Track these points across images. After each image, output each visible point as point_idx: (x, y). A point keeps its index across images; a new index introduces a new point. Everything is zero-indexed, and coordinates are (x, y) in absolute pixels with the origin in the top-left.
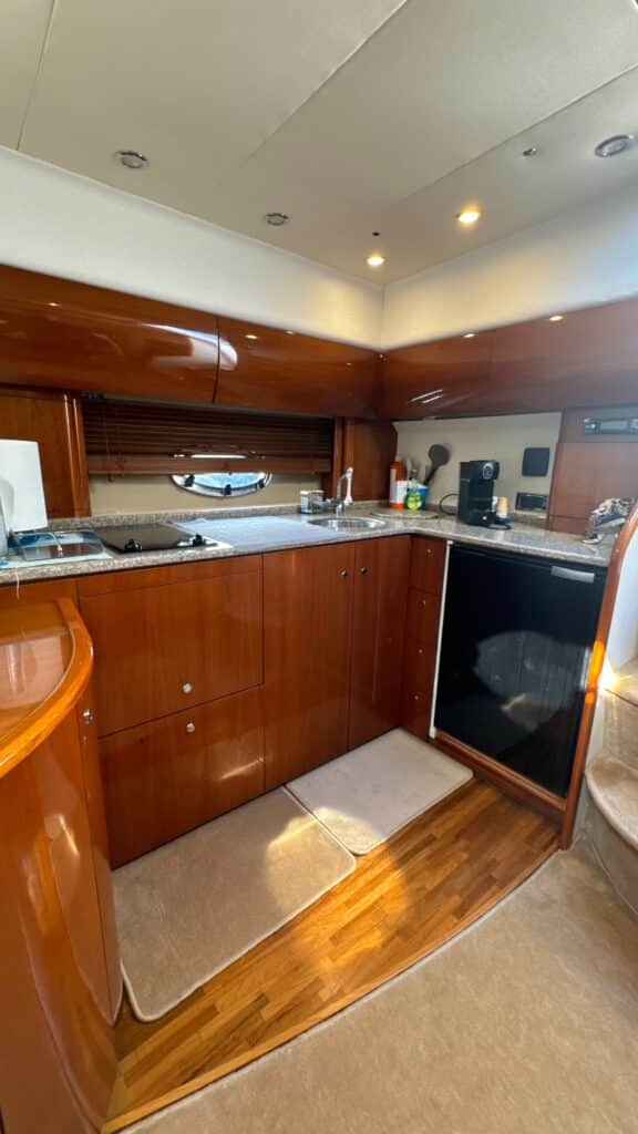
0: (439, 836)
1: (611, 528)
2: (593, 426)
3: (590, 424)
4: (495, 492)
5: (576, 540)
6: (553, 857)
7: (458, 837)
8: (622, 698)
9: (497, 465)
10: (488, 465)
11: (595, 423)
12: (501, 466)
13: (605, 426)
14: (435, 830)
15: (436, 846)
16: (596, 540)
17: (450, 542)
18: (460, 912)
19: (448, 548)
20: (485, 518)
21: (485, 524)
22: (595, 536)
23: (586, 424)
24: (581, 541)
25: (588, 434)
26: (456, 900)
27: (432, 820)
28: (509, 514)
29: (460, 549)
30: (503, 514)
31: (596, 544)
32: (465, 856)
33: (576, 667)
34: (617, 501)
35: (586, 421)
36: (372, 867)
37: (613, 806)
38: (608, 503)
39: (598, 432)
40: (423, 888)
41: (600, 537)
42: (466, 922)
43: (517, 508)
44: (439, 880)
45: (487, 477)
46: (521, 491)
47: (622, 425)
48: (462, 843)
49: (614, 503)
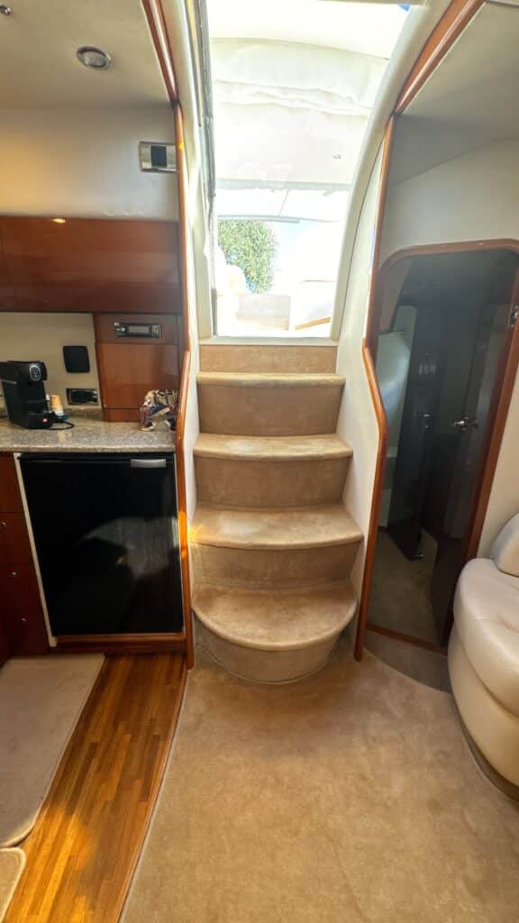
0: (99, 739)
1: (160, 416)
2: (123, 329)
3: (120, 327)
4: (46, 391)
5: (135, 428)
6: (188, 679)
7: (115, 725)
8: (202, 544)
9: (42, 366)
10: (33, 366)
11: (124, 327)
12: (46, 364)
13: (133, 330)
14: (93, 738)
15: (100, 751)
16: (152, 428)
17: (17, 455)
18: (146, 793)
19: (17, 463)
20: (45, 420)
21: (47, 426)
22: (150, 425)
23: (117, 327)
24: (140, 429)
25: (120, 336)
26: (138, 784)
27: (86, 728)
28: (64, 410)
29: (30, 459)
30: (59, 411)
31: (152, 430)
32: (128, 737)
33: (167, 534)
34: (157, 392)
35: (116, 324)
36: (45, 836)
37: (218, 623)
38: (150, 394)
39: (127, 334)
40: (106, 802)
41: (154, 424)
42: (154, 798)
43: (70, 404)
44: (116, 780)
45: (36, 378)
46: (70, 387)
47: (145, 330)
48: (121, 728)
49: (155, 394)
